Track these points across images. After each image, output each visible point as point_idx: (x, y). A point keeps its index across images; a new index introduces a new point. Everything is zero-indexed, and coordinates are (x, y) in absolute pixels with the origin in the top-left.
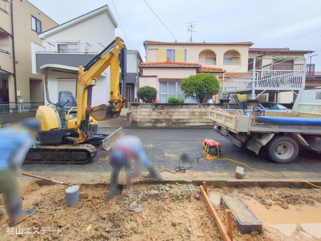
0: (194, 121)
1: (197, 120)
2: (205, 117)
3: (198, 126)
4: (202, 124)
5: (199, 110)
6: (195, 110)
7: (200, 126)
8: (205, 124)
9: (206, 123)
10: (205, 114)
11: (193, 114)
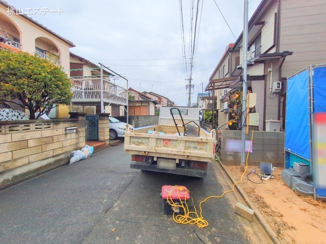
0: (25, 161)
1: (32, 158)
2: (52, 146)
3: (38, 169)
4: (45, 162)
5: (38, 134)
6: (28, 135)
7: (41, 168)
8: (52, 160)
9: (53, 156)
10: (51, 139)
11: (23, 145)
